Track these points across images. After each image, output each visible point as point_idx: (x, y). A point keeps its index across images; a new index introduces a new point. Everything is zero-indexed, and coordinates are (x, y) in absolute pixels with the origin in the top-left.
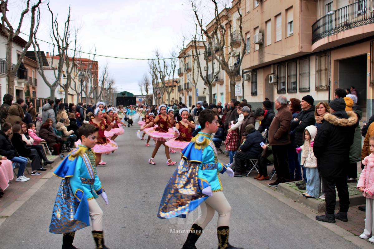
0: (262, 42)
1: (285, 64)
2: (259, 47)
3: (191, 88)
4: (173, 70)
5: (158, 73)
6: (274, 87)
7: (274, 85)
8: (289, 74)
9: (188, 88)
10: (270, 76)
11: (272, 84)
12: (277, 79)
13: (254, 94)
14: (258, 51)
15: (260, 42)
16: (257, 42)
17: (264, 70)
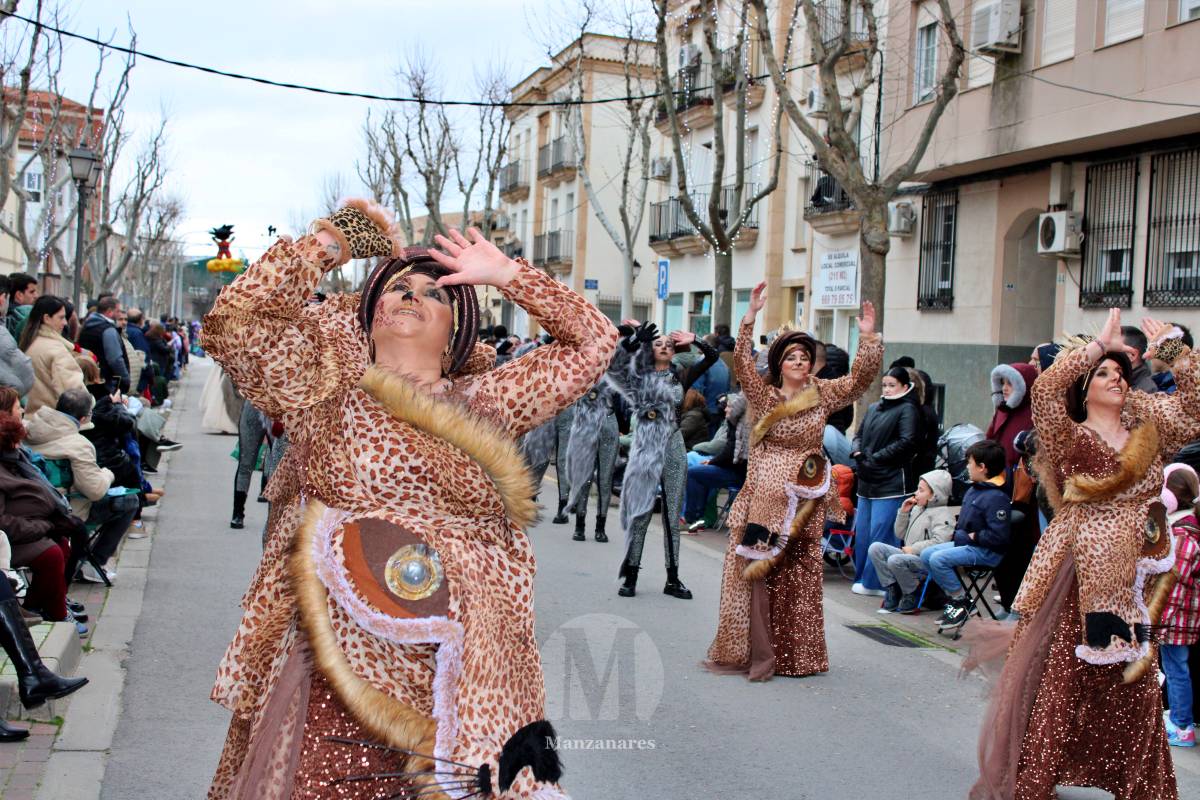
0: (1015, 46)
1: (1138, 160)
2: (998, 70)
3: (569, 259)
4: (489, 171)
5: (421, 179)
6: (1059, 274)
7: (1060, 263)
8: (1155, 214)
9: (553, 259)
10: (1043, 217)
11: (1054, 256)
12: (1082, 234)
13: (937, 301)
14: (988, 91)
15: (1007, 45)
16: (991, 42)
17: (1001, 185)
